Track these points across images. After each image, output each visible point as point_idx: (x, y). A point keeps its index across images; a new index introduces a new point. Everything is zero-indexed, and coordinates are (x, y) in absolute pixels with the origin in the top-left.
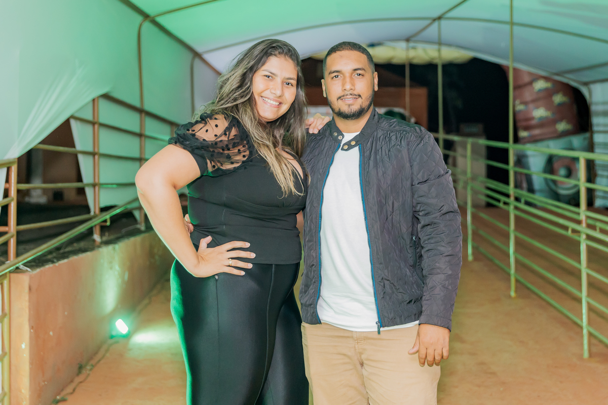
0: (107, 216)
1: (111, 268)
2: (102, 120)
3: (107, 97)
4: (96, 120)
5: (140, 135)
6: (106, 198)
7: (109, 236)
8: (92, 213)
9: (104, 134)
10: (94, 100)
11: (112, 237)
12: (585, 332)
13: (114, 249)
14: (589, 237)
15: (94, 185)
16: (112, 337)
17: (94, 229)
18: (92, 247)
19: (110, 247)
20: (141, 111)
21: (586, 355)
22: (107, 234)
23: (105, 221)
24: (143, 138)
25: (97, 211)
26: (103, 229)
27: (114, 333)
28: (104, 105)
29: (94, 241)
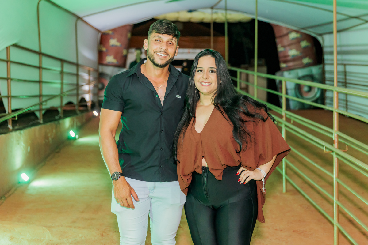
0: (16, 114)
1: (18, 144)
2: (12, 59)
3: (15, 46)
4: (8, 60)
5: (40, 68)
6: (15, 104)
7: (19, 126)
8: (7, 112)
9: (13, 67)
10: (7, 48)
11: (21, 127)
12: (284, 178)
13: (20, 133)
14: (286, 126)
15: (8, 97)
16: (19, 183)
17: (8, 121)
18: (7, 131)
19: (18, 132)
20: (40, 54)
21: (284, 191)
22: (18, 125)
23: (15, 117)
24: (41, 69)
25: (10, 111)
26: (14, 122)
27: (20, 181)
28: (13, 51)
29: (8, 128)
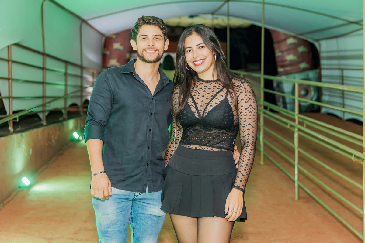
0: (17, 116)
1: (19, 147)
2: (14, 58)
3: (17, 45)
4: (10, 59)
5: (43, 68)
6: (17, 105)
7: (21, 128)
8: (8, 114)
9: (15, 67)
10: (8, 46)
11: (23, 129)
12: (296, 185)
13: (22, 136)
15: (9, 98)
16: (20, 187)
17: (9, 123)
18: (8, 133)
19: (19, 135)
20: (44, 54)
21: (297, 198)
23: (16, 119)
24: (45, 70)
25: (11, 113)
26: (15, 124)
27: (21, 185)
28: (15, 50)
29: (9, 131)
